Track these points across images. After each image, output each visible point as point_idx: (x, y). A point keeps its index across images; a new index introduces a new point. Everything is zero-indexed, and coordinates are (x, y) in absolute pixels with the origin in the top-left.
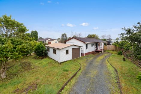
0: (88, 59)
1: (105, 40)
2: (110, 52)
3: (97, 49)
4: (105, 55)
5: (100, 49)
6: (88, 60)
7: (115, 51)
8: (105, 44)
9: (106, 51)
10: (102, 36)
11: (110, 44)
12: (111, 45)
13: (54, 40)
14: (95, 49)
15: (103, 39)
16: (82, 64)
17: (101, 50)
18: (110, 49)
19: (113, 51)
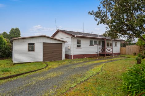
6: (70, 63)
14: (100, 50)
17: (110, 53)
18: (130, 52)
19: (134, 55)
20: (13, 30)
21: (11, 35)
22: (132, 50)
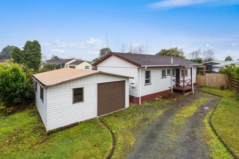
0: (149, 115)
1: (199, 61)
2: (213, 91)
3: (177, 85)
4: (202, 100)
5: (186, 84)
6: (146, 119)
7: (228, 88)
8: (199, 71)
9: (203, 89)
10: (193, 54)
11: (213, 70)
12: (214, 72)
13: (83, 61)
14: (174, 83)
15: (194, 58)
16: (120, 139)
17: (189, 88)
18: (213, 83)
19: (221, 89)
20: (28, 43)
21: (26, 52)
22: (214, 81)
